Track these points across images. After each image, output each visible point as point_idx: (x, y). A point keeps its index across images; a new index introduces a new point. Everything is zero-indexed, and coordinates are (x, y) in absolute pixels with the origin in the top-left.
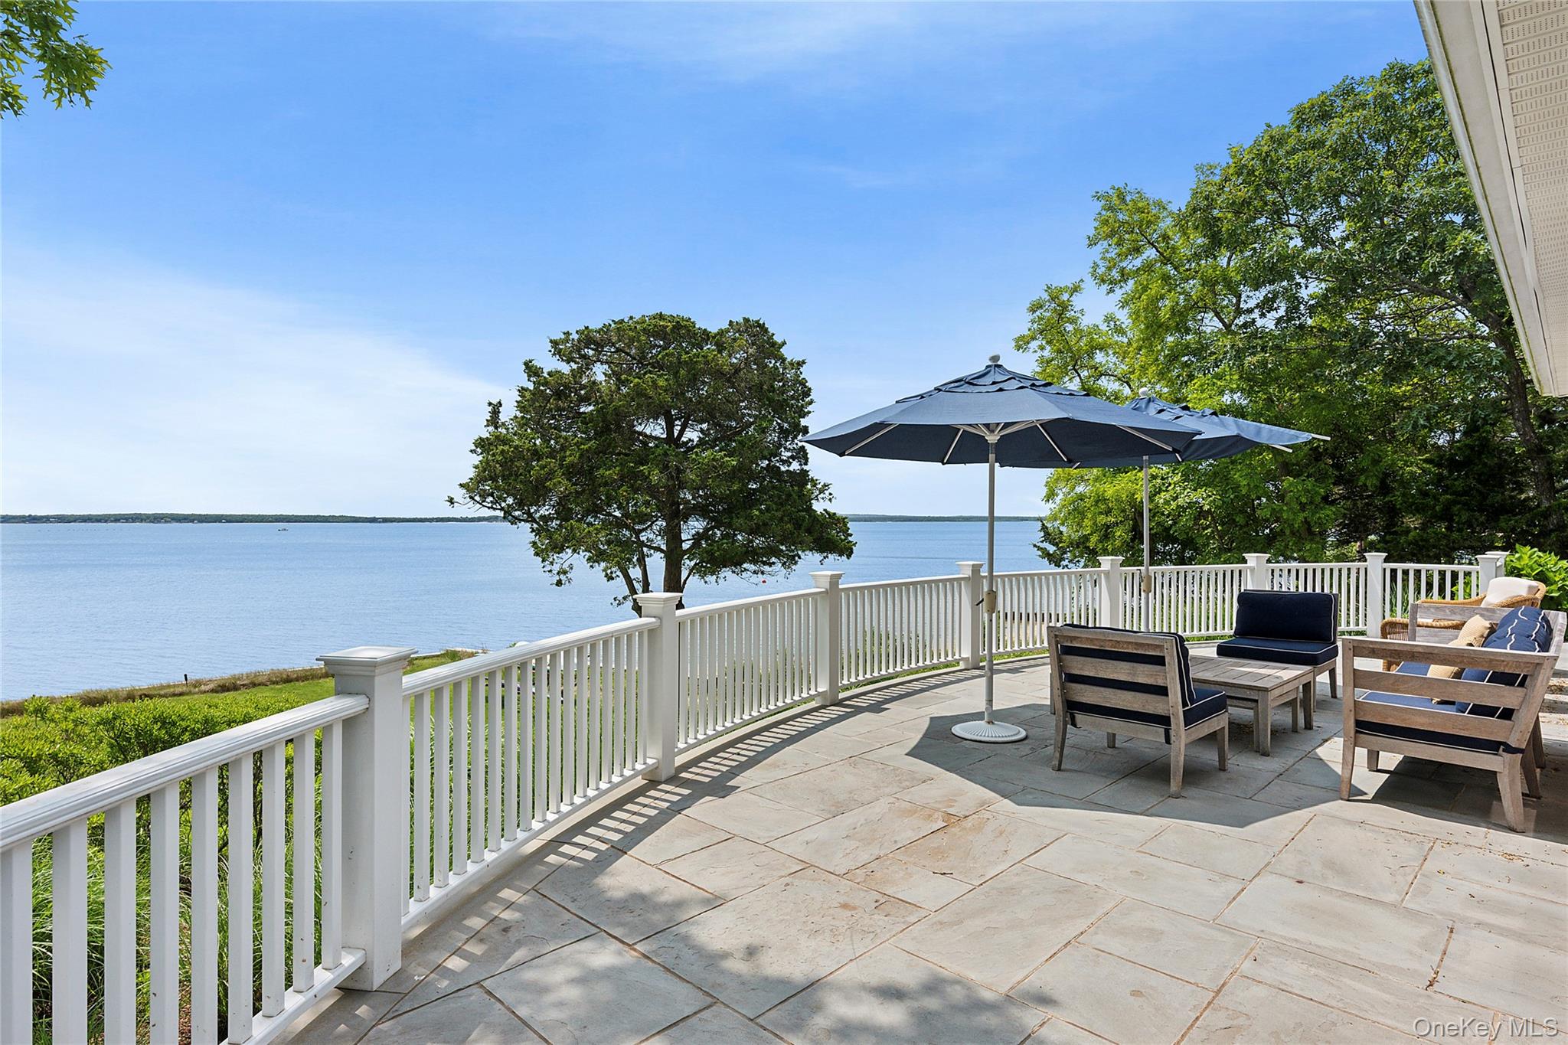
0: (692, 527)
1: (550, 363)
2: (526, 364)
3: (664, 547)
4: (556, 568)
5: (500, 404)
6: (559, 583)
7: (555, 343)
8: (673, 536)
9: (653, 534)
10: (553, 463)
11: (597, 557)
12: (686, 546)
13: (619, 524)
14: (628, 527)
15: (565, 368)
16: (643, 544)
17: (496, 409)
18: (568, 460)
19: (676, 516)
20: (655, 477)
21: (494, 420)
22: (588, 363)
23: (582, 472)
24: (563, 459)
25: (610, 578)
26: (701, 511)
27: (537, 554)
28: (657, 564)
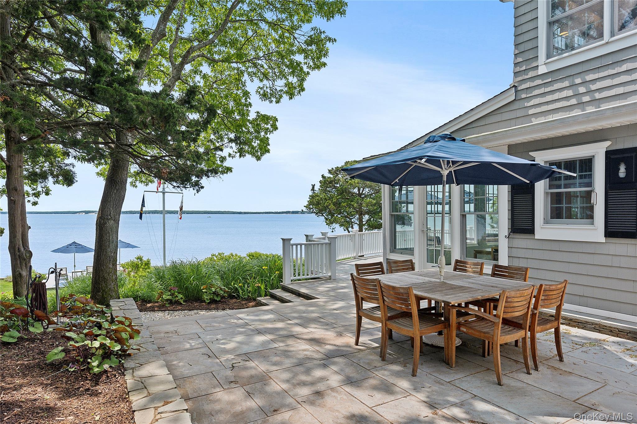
0: (366, 217)
1: (327, 175)
2: (322, 176)
3: (358, 223)
4: (332, 228)
5: (315, 185)
6: (332, 232)
7: (329, 171)
8: (361, 220)
9: (355, 220)
10: (330, 202)
11: (341, 226)
12: (364, 223)
13: (346, 217)
14: (348, 218)
15: (332, 176)
16: (353, 222)
17: (313, 186)
18: (334, 201)
19: (361, 214)
20: (355, 205)
21: (313, 189)
22: (337, 174)
23: (337, 204)
24: (332, 201)
25: (345, 230)
26: (368, 213)
27: (327, 224)
28: (356, 227)
